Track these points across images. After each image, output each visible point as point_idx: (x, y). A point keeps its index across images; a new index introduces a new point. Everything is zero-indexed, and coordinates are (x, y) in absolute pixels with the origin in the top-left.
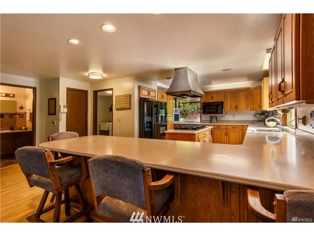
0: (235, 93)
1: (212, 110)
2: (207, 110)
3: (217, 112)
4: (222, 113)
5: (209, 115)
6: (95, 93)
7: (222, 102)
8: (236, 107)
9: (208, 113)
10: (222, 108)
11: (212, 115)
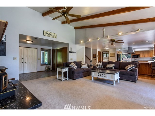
0: (144, 52)
1: (136, 57)
2: (134, 57)
3: (137, 58)
4: (139, 58)
5: (134, 59)
6: (102, 52)
7: (139, 55)
8: (144, 56)
9: (134, 58)
10: (139, 56)
11: (135, 58)
